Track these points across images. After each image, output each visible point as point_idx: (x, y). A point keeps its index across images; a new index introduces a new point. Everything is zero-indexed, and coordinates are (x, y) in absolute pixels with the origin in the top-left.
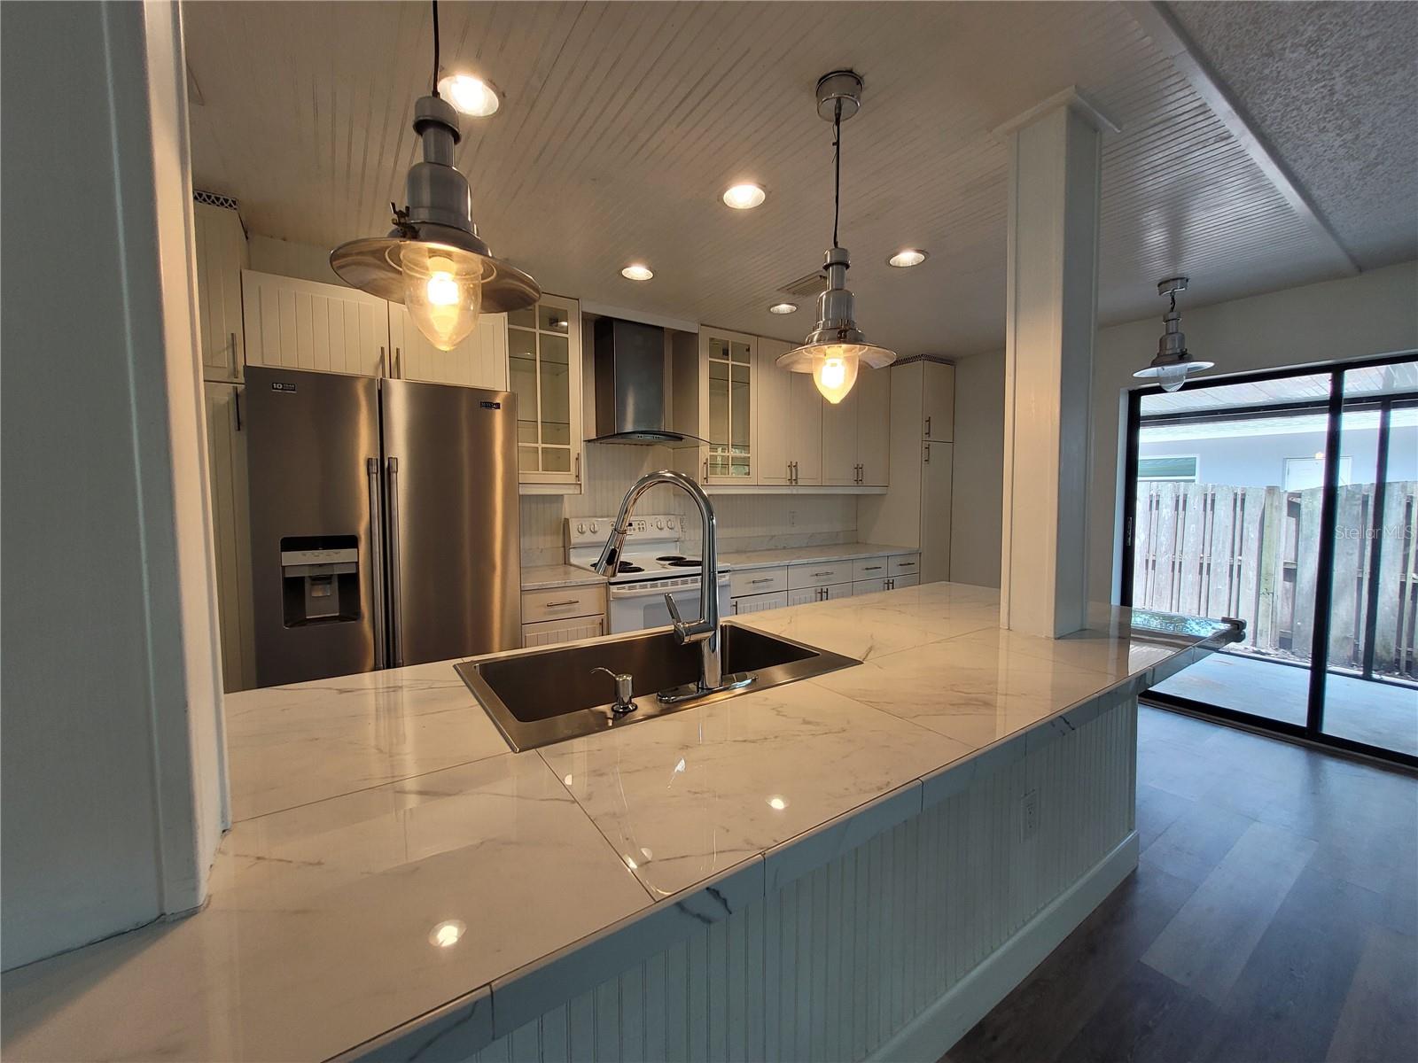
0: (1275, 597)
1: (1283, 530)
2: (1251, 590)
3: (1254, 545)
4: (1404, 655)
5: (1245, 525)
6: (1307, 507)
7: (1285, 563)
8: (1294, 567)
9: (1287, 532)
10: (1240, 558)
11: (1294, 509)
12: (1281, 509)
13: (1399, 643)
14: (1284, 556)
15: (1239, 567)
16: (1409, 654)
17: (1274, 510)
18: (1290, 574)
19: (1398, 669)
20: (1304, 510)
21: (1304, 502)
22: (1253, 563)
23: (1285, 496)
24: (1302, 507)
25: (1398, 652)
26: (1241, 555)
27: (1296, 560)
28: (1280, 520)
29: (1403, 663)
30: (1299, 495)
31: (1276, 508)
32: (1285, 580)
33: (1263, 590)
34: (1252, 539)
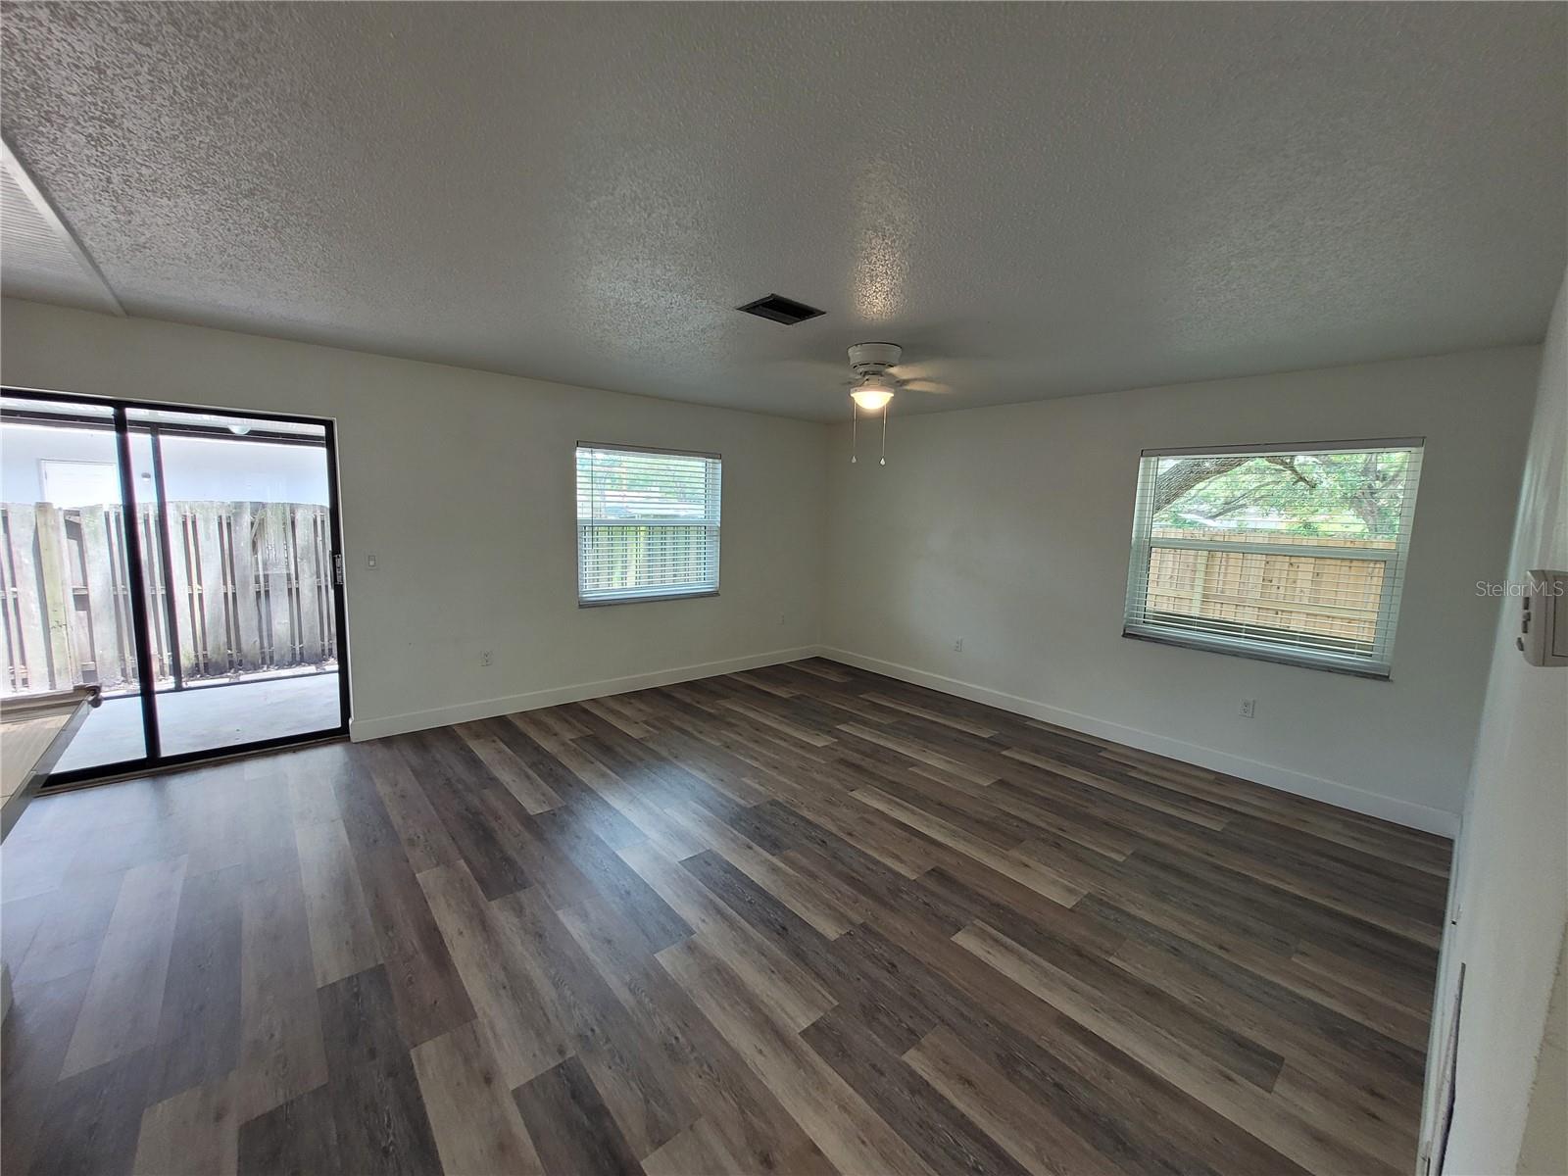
0: (69, 629)
1: (65, 554)
2: (36, 625)
3: (32, 574)
4: (201, 658)
5: (14, 549)
6: (88, 526)
7: (74, 590)
8: (85, 592)
9: (70, 554)
10: (15, 589)
11: (74, 530)
12: (58, 528)
13: (196, 651)
14: (72, 581)
15: (16, 600)
16: (205, 656)
17: (50, 530)
18: (82, 601)
19: (199, 671)
20: (85, 530)
21: (85, 522)
22: (34, 593)
23: (61, 514)
24: (83, 526)
25: (197, 656)
26: (14, 585)
27: (86, 584)
28: (59, 542)
29: (202, 666)
30: (77, 513)
31: (52, 527)
32: (77, 609)
33: (52, 624)
34: (27, 565)
